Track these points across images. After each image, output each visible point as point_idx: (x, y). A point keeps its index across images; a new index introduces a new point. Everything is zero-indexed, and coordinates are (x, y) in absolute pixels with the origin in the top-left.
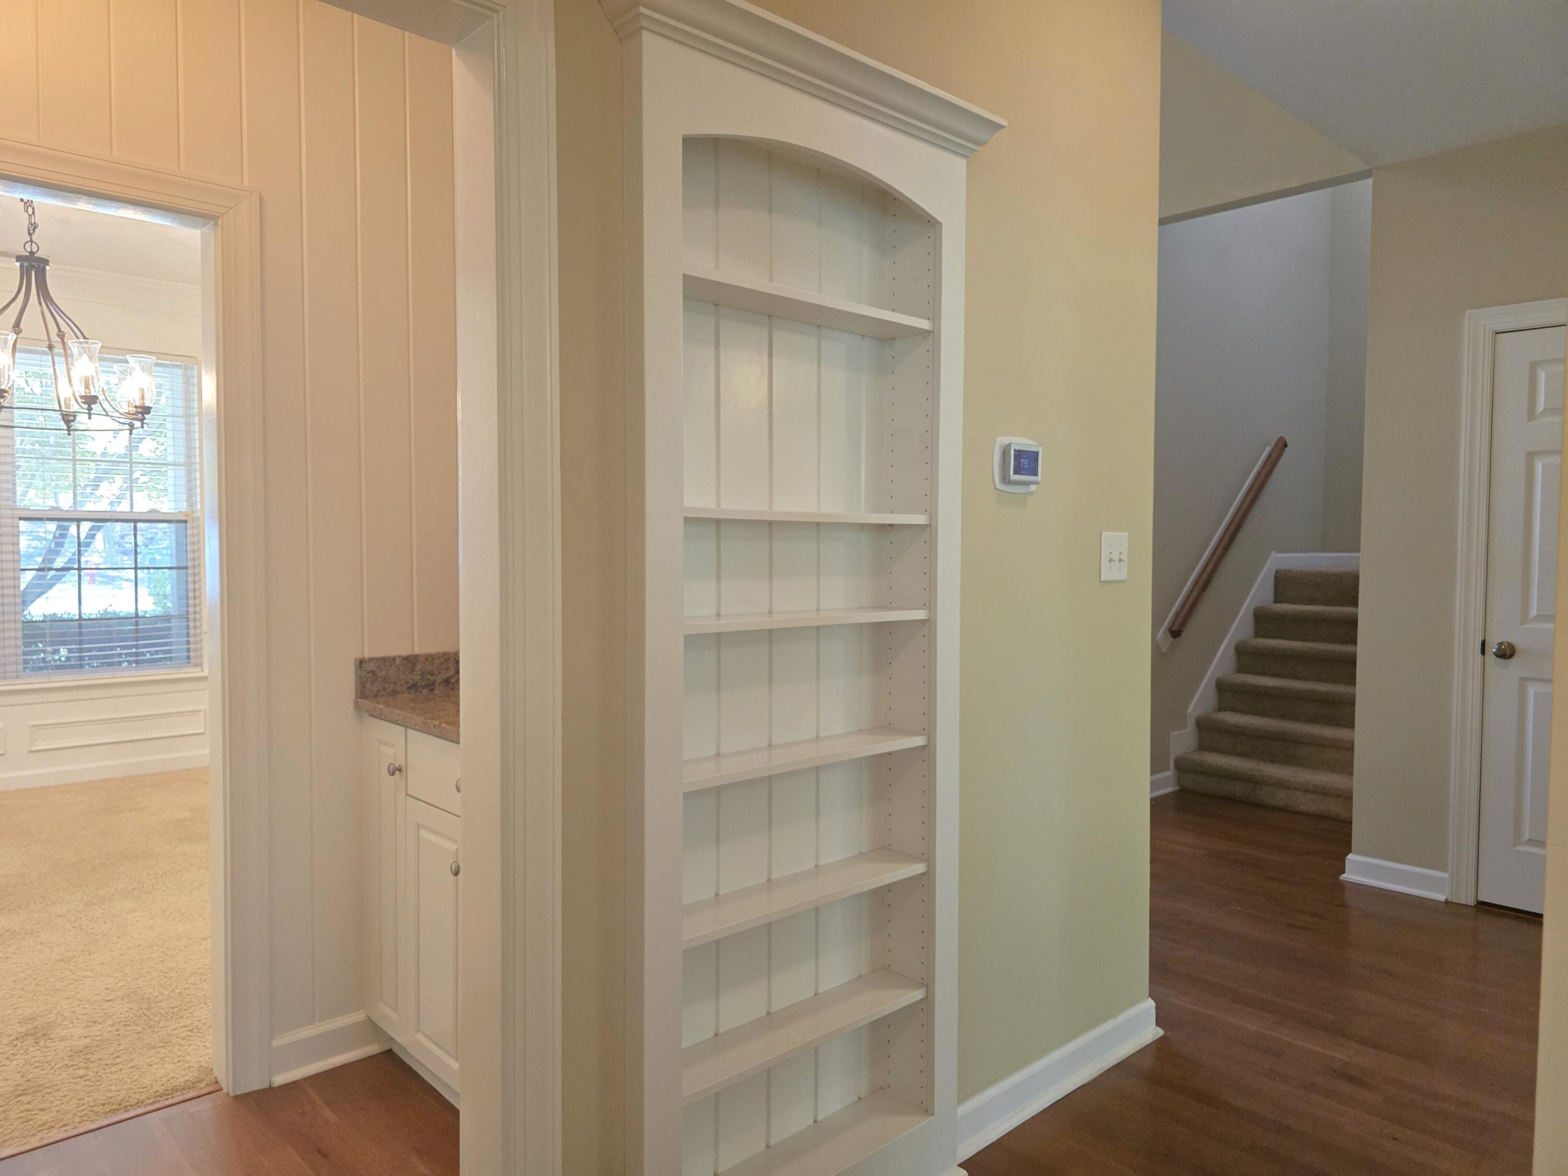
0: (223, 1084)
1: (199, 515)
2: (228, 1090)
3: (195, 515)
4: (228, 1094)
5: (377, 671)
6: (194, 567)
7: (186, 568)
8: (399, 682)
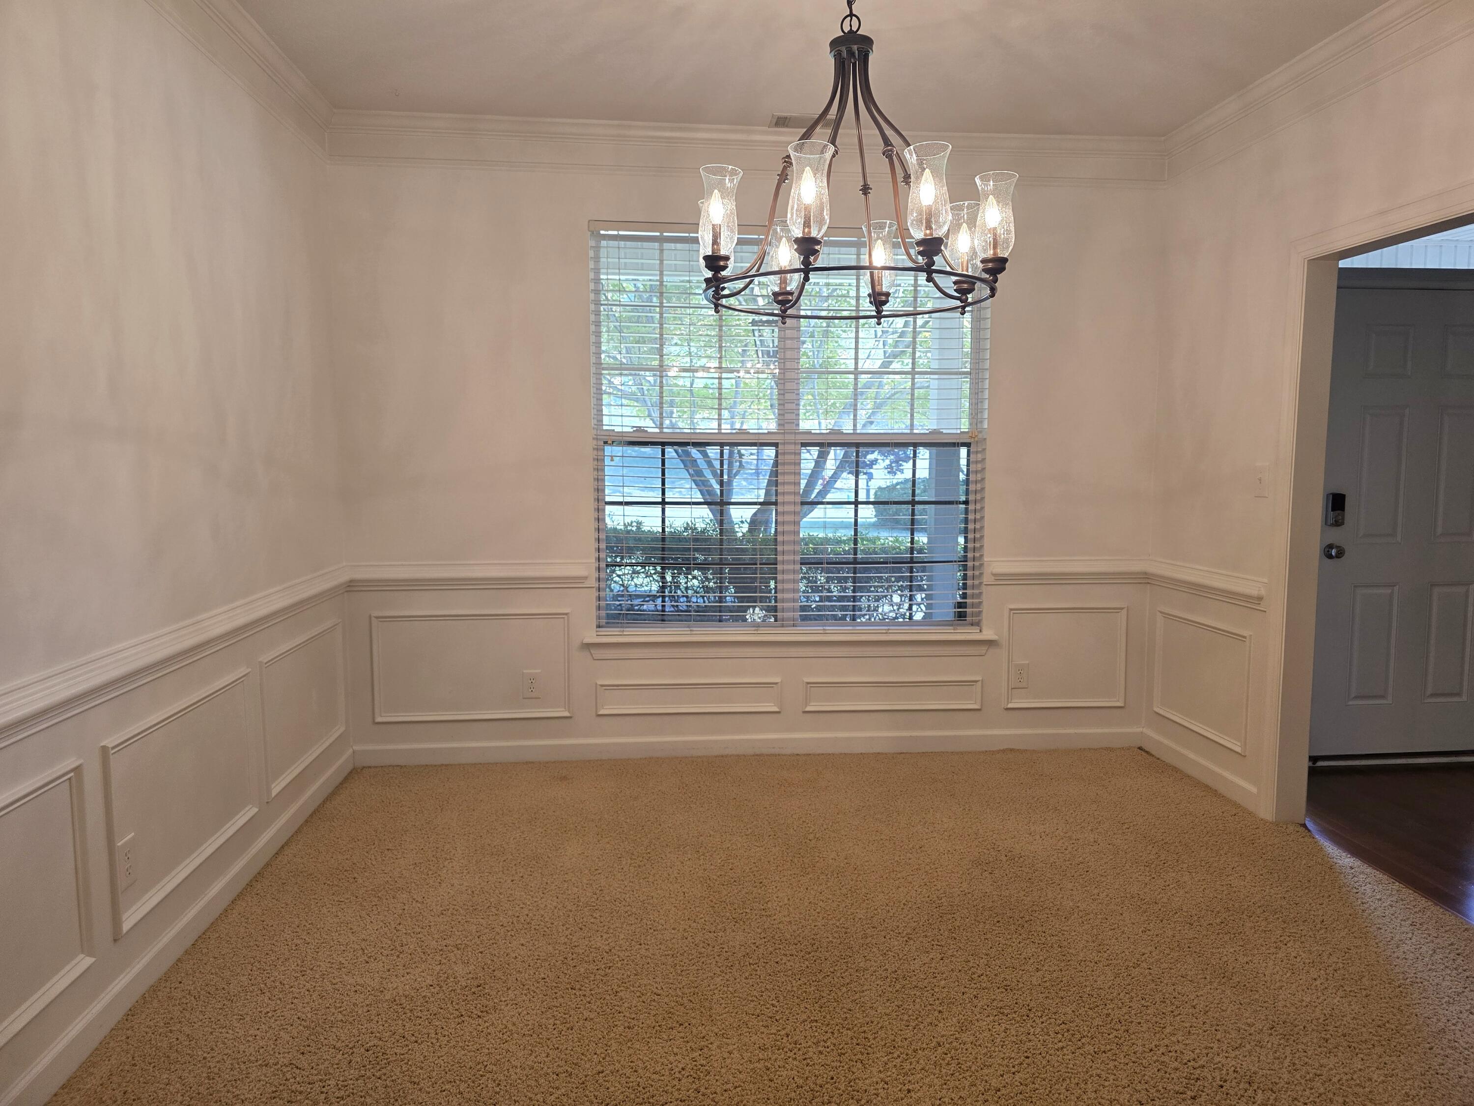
1: (985, 436)
3: (980, 435)
6: (976, 502)
7: (967, 503)
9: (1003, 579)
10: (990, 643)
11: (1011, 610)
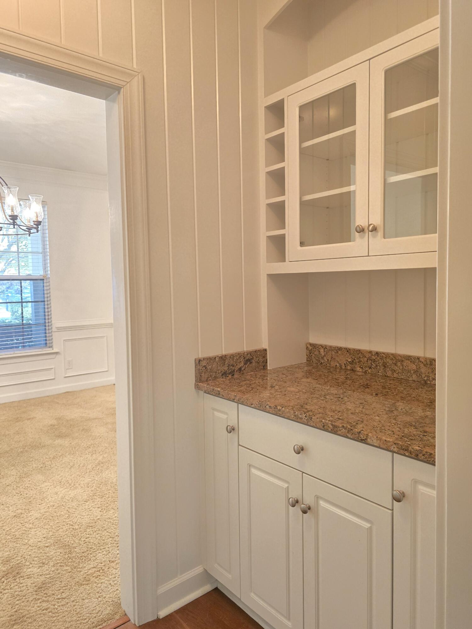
0: (131, 617)
1: (49, 277)
2: (135, 621)
3: (47, 276)
4: (135, 625)
5: (207, 366)
6: (48, 301)
7: (44, 301)
8: (217, 371)
9: (60, 329)
10: (57, 353)
11: (64, 340)
